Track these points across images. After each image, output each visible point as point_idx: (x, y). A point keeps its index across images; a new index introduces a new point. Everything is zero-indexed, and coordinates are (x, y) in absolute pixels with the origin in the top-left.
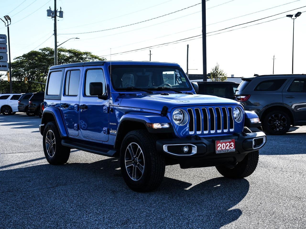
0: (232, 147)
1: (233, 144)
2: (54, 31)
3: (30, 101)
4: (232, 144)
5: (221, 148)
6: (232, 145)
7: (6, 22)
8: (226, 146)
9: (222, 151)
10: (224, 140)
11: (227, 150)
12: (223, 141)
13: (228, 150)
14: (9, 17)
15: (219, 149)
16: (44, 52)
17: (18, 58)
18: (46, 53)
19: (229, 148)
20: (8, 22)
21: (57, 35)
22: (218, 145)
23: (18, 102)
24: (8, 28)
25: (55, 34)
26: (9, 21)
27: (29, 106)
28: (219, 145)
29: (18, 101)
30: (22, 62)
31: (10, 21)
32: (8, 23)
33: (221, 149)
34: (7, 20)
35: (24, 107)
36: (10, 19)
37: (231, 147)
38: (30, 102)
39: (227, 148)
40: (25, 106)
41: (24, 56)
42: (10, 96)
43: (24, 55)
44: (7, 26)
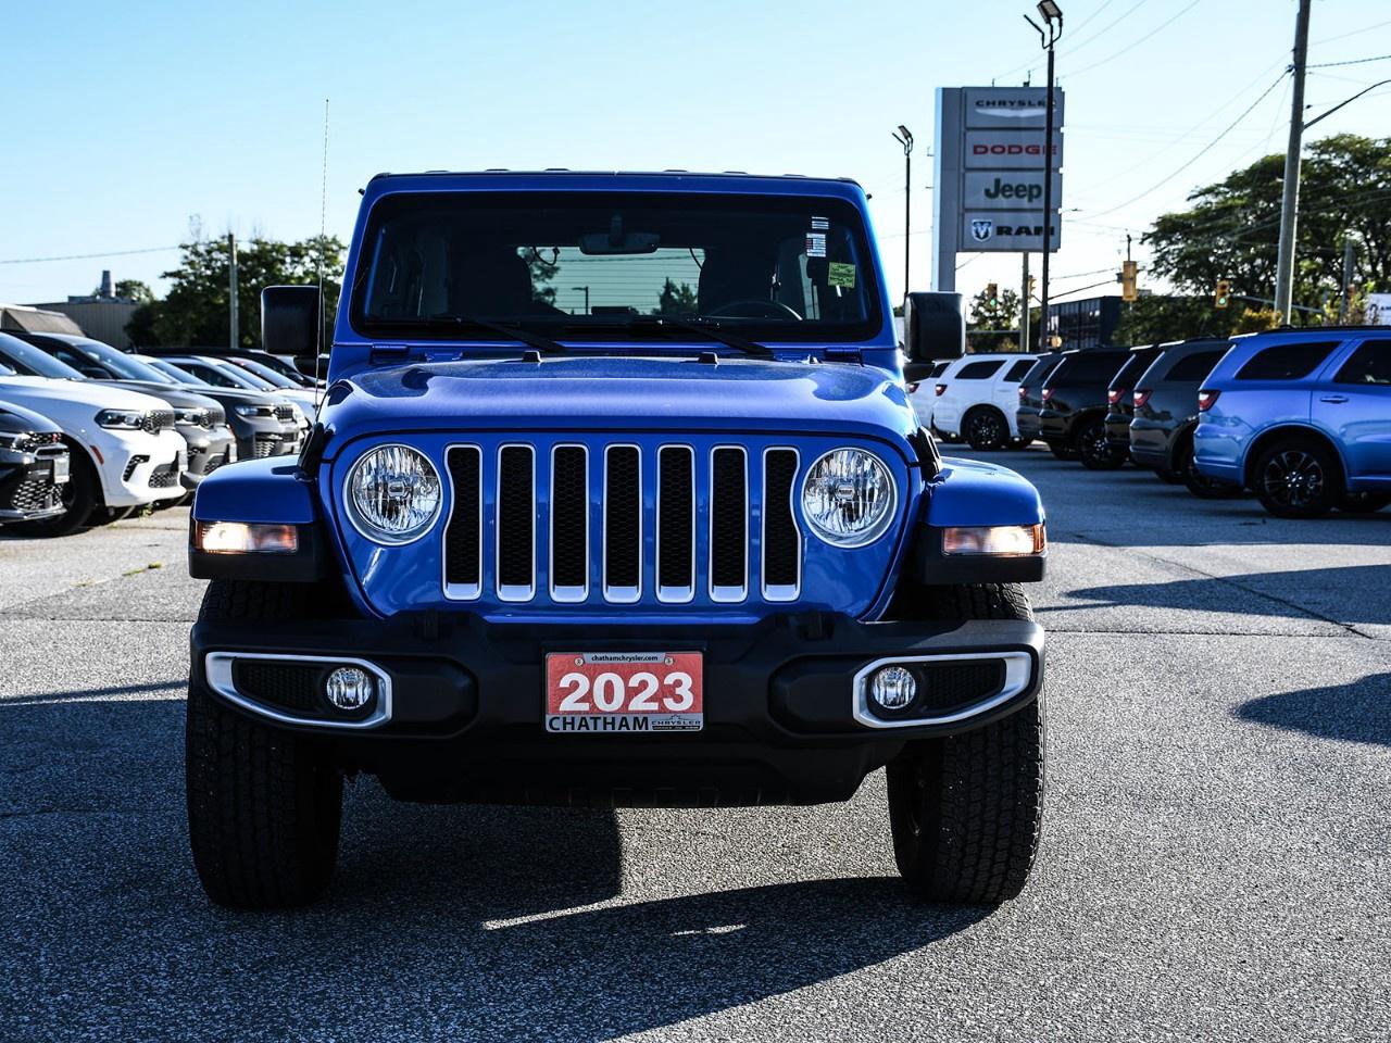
0: (679, 699)
1: (687, 680)
2: (1295, 50)
3: (1113, 390)
4: (678, 683)
5: (588, 698)
6: (678, 691)
7: (1046, 28)
8: (631, 693)
9: (595, 719)
10: (609, 655)
11: (636, 719)
12: (599, 655)
13: (642, 718)
14: (1055, 6)
15: (568, 704)
16: (1325, 157)
17: (1209, 191)
18: (1337, 162)
19: (654, 706)
20: (1052, 27)
21: (1307, 70)
22: (565, 682)
23: (1021, 394)
24: (1051, 54)
25: (1299, 68)
26: (1055, 21)
27: (1109, 415)
28: (575, 685)
29: (1021, 387)
30: (1225, 210)
31: (1061, 25)
32: (1052, 32)
33: (585, 707)
34: (1048, 21)
35: (1066, 419)
36: (1059, 15)
37: (669, 703)
38: (1112, 394)
39: (638, 704)
40: (1074, 415)
41: (1235, 182)
42: (1004, 365)
43: (1235, 175)
44: (1048, 49)
